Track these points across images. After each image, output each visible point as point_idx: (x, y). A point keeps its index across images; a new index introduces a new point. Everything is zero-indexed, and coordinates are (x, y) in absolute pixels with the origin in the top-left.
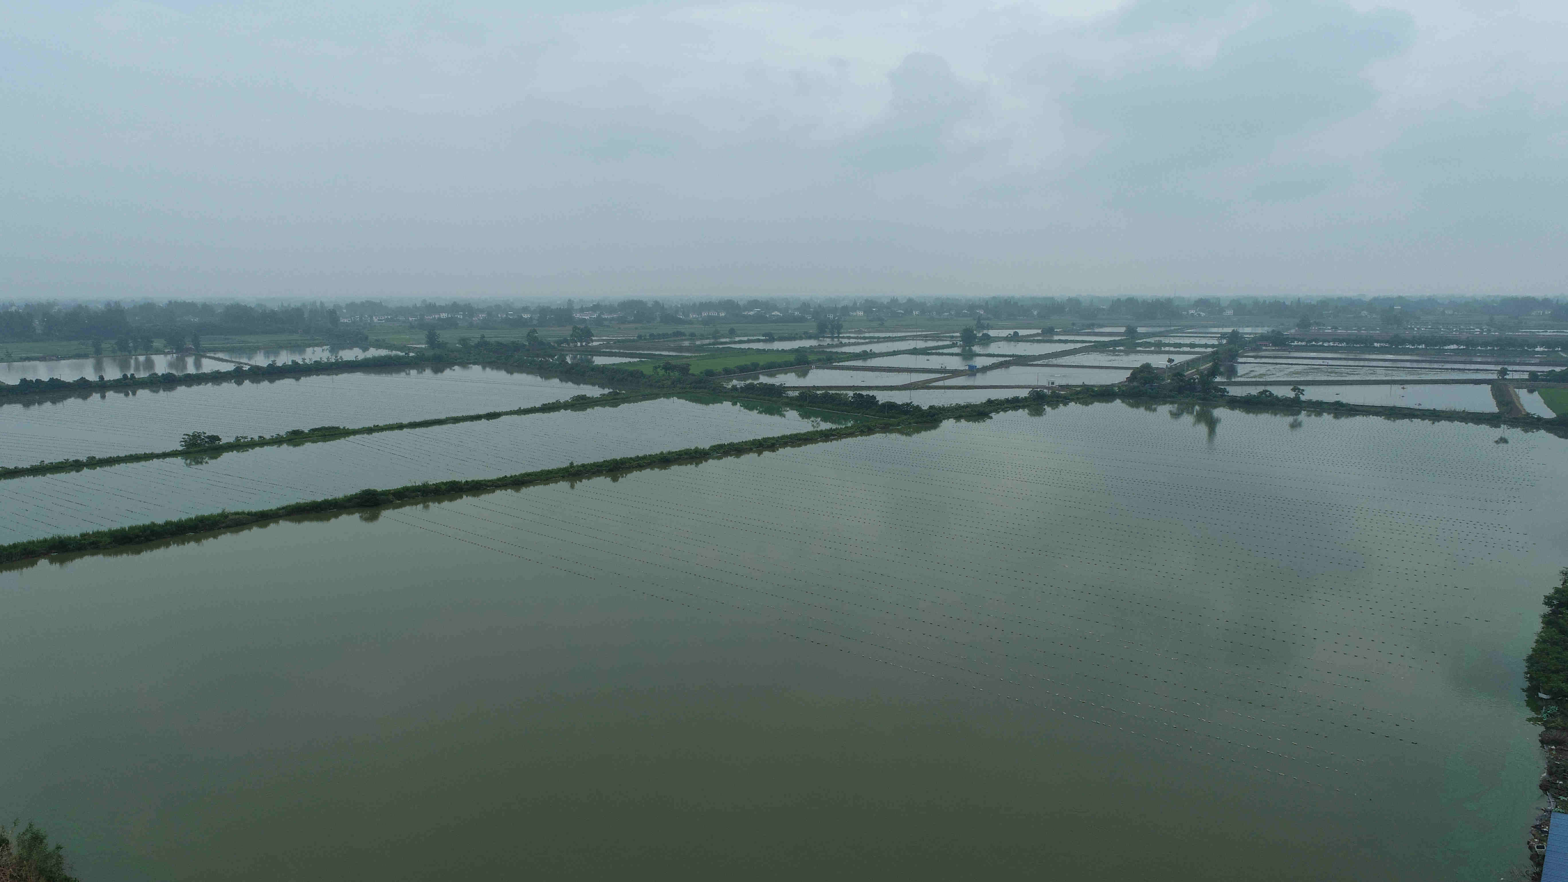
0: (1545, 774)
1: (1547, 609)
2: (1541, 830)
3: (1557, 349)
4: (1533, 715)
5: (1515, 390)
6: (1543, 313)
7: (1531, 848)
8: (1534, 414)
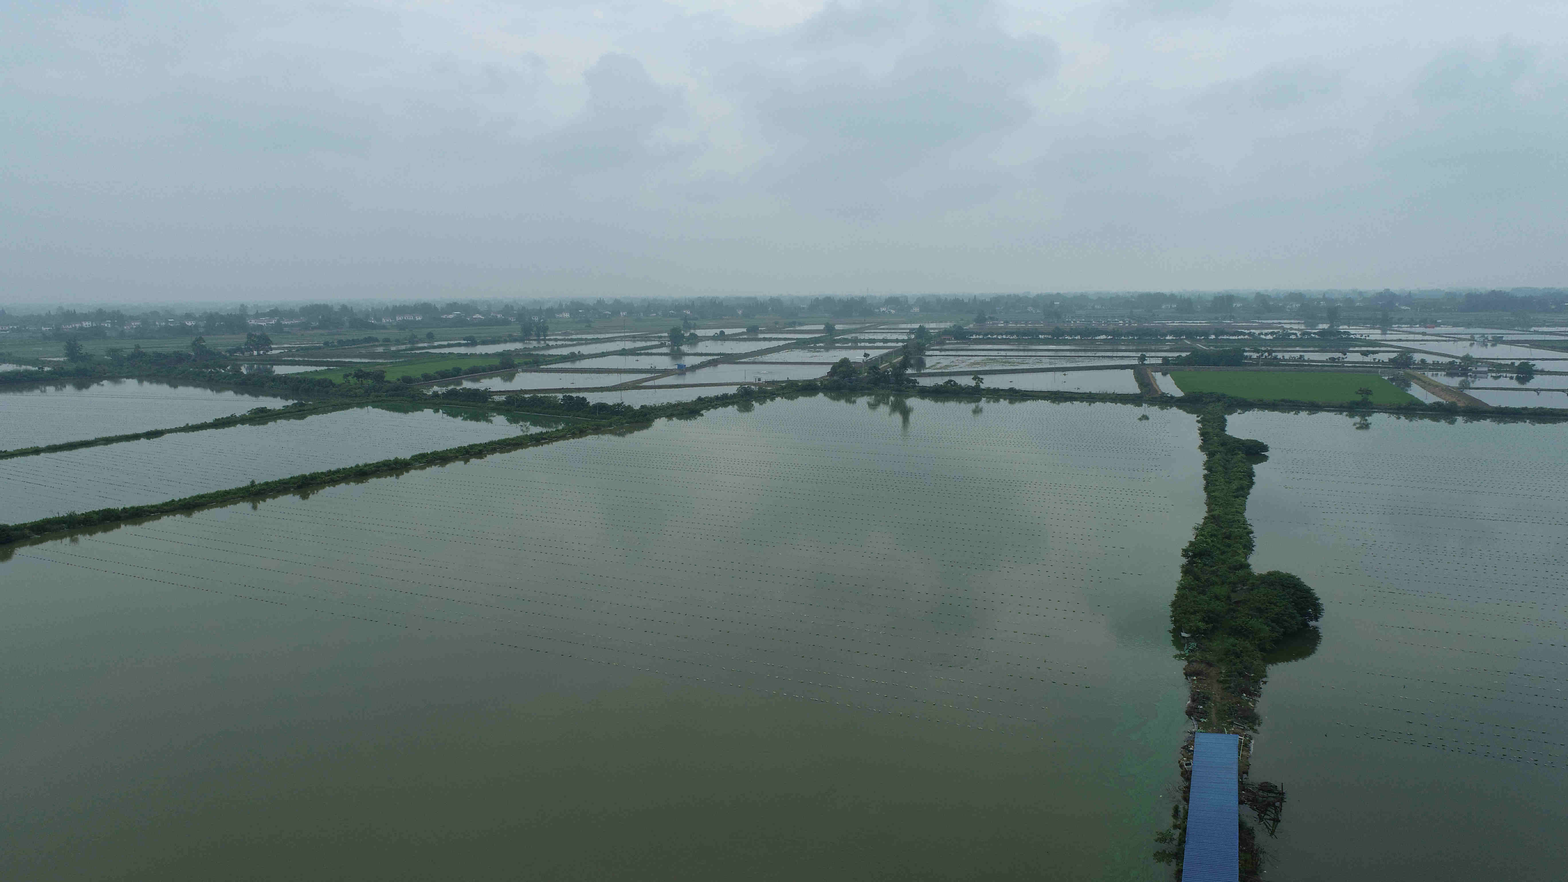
0: (1189, 702)
1: (1184, 561)
2: (1188, 750)
3: (1182, 337)
4: (1178, 652)
5: (1153, 373)
6: (1171, 307)
7: (1181, 766)
8: (1168, 394)
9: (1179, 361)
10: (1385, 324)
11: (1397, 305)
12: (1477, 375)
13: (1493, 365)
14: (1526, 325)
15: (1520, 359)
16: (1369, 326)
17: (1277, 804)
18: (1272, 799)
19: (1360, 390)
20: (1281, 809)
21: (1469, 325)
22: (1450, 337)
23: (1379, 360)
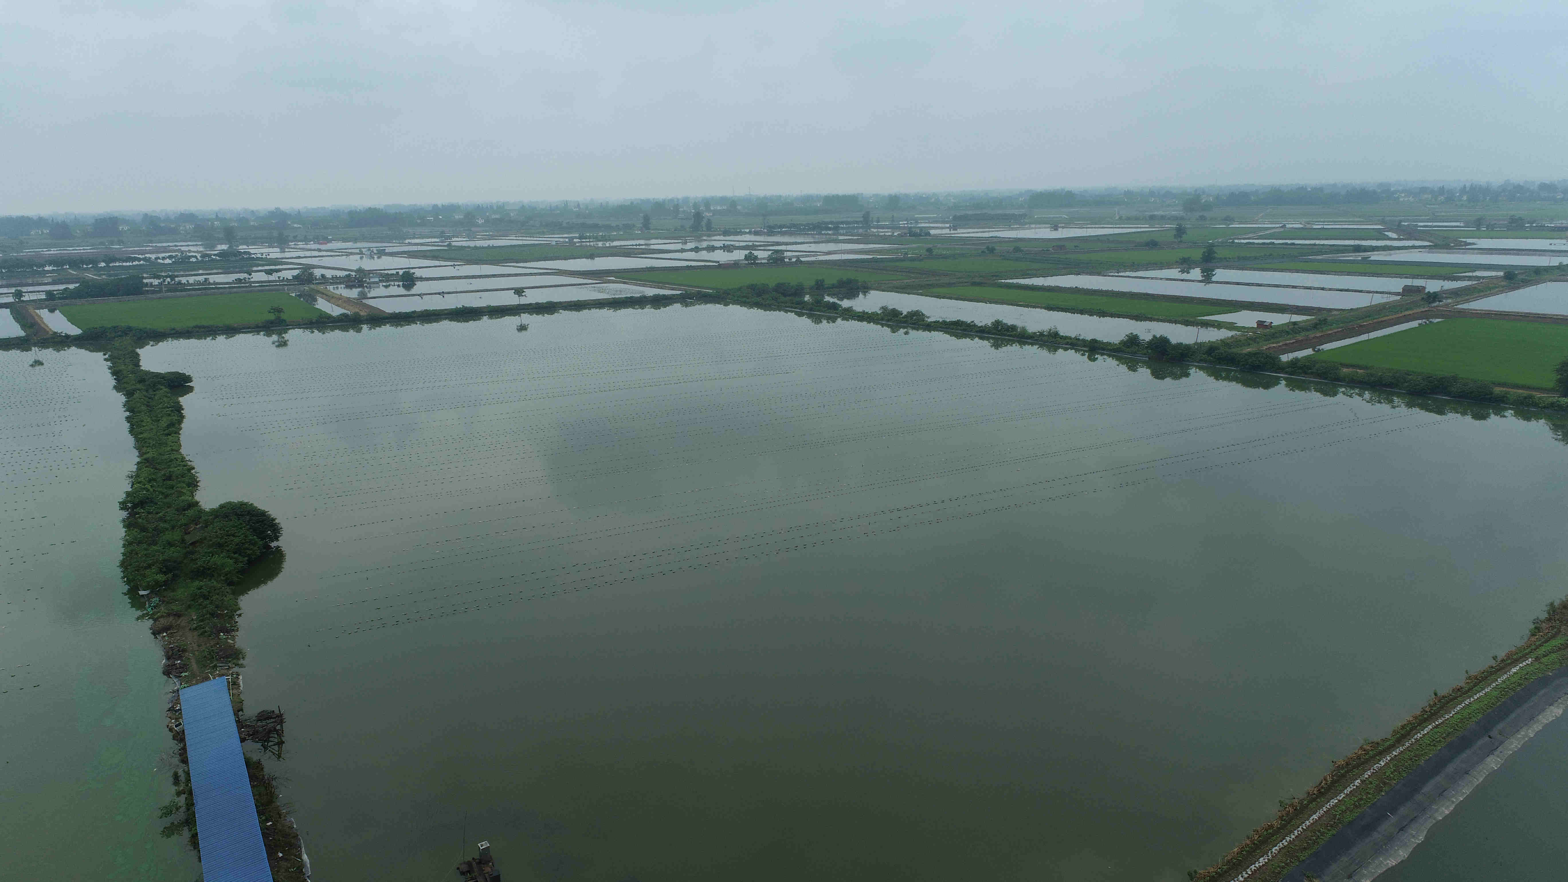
0: (164, 661)
1: (124, 514)
2: (175, 712)
3: (65, 267)
5: (36, 311)
6: (43, 233)
7: (171, 730)
9: (67, 295)
10: (282, 242)
11: (289, 223)
12: (371, 286)
13: (381, 275)
14: (401, 238)
15: (402, 269)
16: (267, 245)
17: (278, 727)
18: (272, 725)
19: (272, 309)
20: (283, 731)
21: (355, 240)
22: (342, 252)
23: (284, 278)
